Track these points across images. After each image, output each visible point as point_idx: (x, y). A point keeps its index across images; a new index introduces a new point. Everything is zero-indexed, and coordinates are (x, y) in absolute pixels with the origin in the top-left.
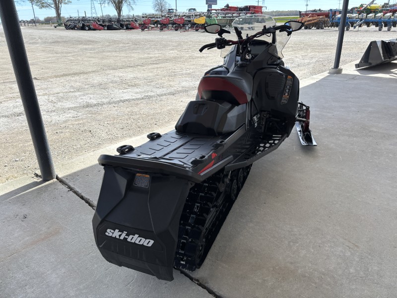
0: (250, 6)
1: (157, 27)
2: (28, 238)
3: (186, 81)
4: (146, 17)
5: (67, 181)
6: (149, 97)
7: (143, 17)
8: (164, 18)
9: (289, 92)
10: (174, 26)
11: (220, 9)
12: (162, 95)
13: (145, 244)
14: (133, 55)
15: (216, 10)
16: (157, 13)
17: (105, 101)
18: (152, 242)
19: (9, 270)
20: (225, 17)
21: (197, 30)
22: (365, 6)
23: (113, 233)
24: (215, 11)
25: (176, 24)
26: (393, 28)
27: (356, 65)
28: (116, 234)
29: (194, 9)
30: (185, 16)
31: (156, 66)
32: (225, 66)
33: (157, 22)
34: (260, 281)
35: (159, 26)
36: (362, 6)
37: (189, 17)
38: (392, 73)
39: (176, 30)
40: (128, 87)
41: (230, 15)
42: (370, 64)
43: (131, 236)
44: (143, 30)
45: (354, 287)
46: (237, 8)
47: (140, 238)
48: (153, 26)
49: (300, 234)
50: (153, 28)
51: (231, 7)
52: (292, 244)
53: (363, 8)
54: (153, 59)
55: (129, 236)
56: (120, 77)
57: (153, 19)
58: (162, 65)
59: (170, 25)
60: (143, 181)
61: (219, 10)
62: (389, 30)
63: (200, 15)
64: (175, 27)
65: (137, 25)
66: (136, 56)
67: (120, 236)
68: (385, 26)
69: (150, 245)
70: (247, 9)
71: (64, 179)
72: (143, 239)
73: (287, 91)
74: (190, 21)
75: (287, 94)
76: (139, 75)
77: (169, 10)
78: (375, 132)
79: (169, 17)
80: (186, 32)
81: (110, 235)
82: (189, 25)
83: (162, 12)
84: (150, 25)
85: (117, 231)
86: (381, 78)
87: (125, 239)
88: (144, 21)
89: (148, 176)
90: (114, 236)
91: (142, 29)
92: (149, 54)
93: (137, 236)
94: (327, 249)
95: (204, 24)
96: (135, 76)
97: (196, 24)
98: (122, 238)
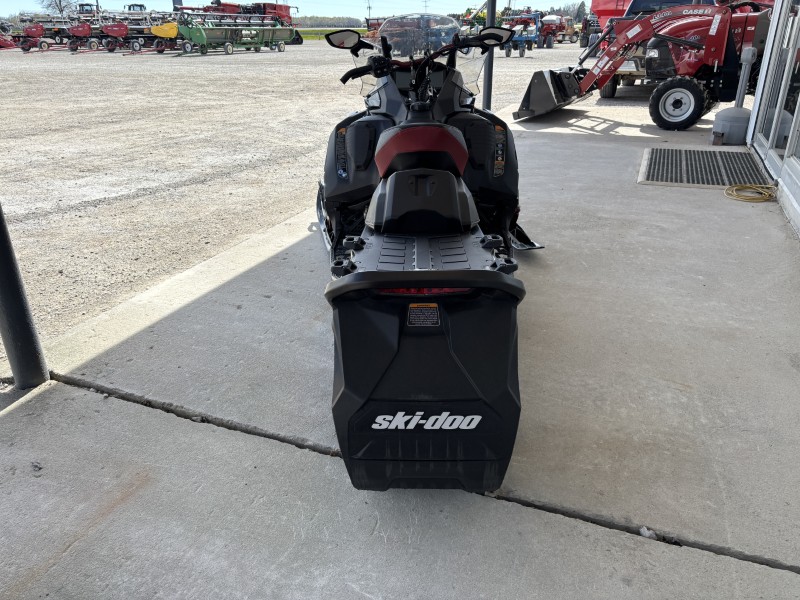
0: (264, 4)
1: (61, 43)
2: (81, 506)
3: (212, 155)
4: (31, 21)
5: (88, 379)
6: (153, 192)
7: (23, 21)
8: (75, 24)
9: (502, 154)
10: (104, 41)
11: (201, 7)
12: (177, 186)
13: (464, 427)
14: (38, 105)
15: (193, 9)
16: (49, 11)
17: (47, 206)
18: (477, 419)
19: (87, 576)
20: (220, 25)
21: (161, 52)
22: (475, 12)
23: (390, 422)
24: (190, 12)
25: (108, 36)
26: (527, 53)
27: (514, 114)
28: (399, 421)
29: (141, 6)
30: (126, 19)
31: (117, 127)
32: (383, 110)
33: (59, 33)
34: (589, 467)
35: (65, 40)
36: (469, 11)
37: (137, 22)
38: (571, 125)
39: (111, 51)
40: (81, 174)
41: (229, 21)
42: (533, 111)
43: (432, 419)
44: (26, 50)
45: (720, 442)
46: (238, 6)
47: (452, 418)
48: (50, 41)
49: (602, 387)
50: (50, 45)
51: (226, 5)
52: (599, 403)
53: (472, 16)
54: (98, 112)
55: (427, 419)
56: (46, 154)
57: (49, 26)
58: (132, 124)
59: (93, 40)
60: (424, 315)
61: (198, 9)
62: (522, 55)
63: (162, 18)
64: (108, 43)
65: (9, 38)
66: (47, 108)
67: (407, 423)
68: (516, 49)
69: (473, 426)
70: (259, 9)
71: (77, 377)
72: (459, 418)
73: (500, 152)
74: (141, 32)
75: (500, 158)
76: (91, 148)
77: (82, 5)
78: (606, 219)
79: (88, 20)
80: (137, 56)
81: (385, 425)
82: (141, 41)
83: (61, 11)
84: (43, 39)
85: (400, 414)
86: (561, 135)
87: (419, 426)
88: (25, 30)
89: (435, 305)
90: (392, 427)
91: (23, 48)
92: (77, 102)
93: (445, 414)
94: (652, 398)
95: (176, 38)
96: (83, 149)
97: (156, 37)
98: (411, 426)
